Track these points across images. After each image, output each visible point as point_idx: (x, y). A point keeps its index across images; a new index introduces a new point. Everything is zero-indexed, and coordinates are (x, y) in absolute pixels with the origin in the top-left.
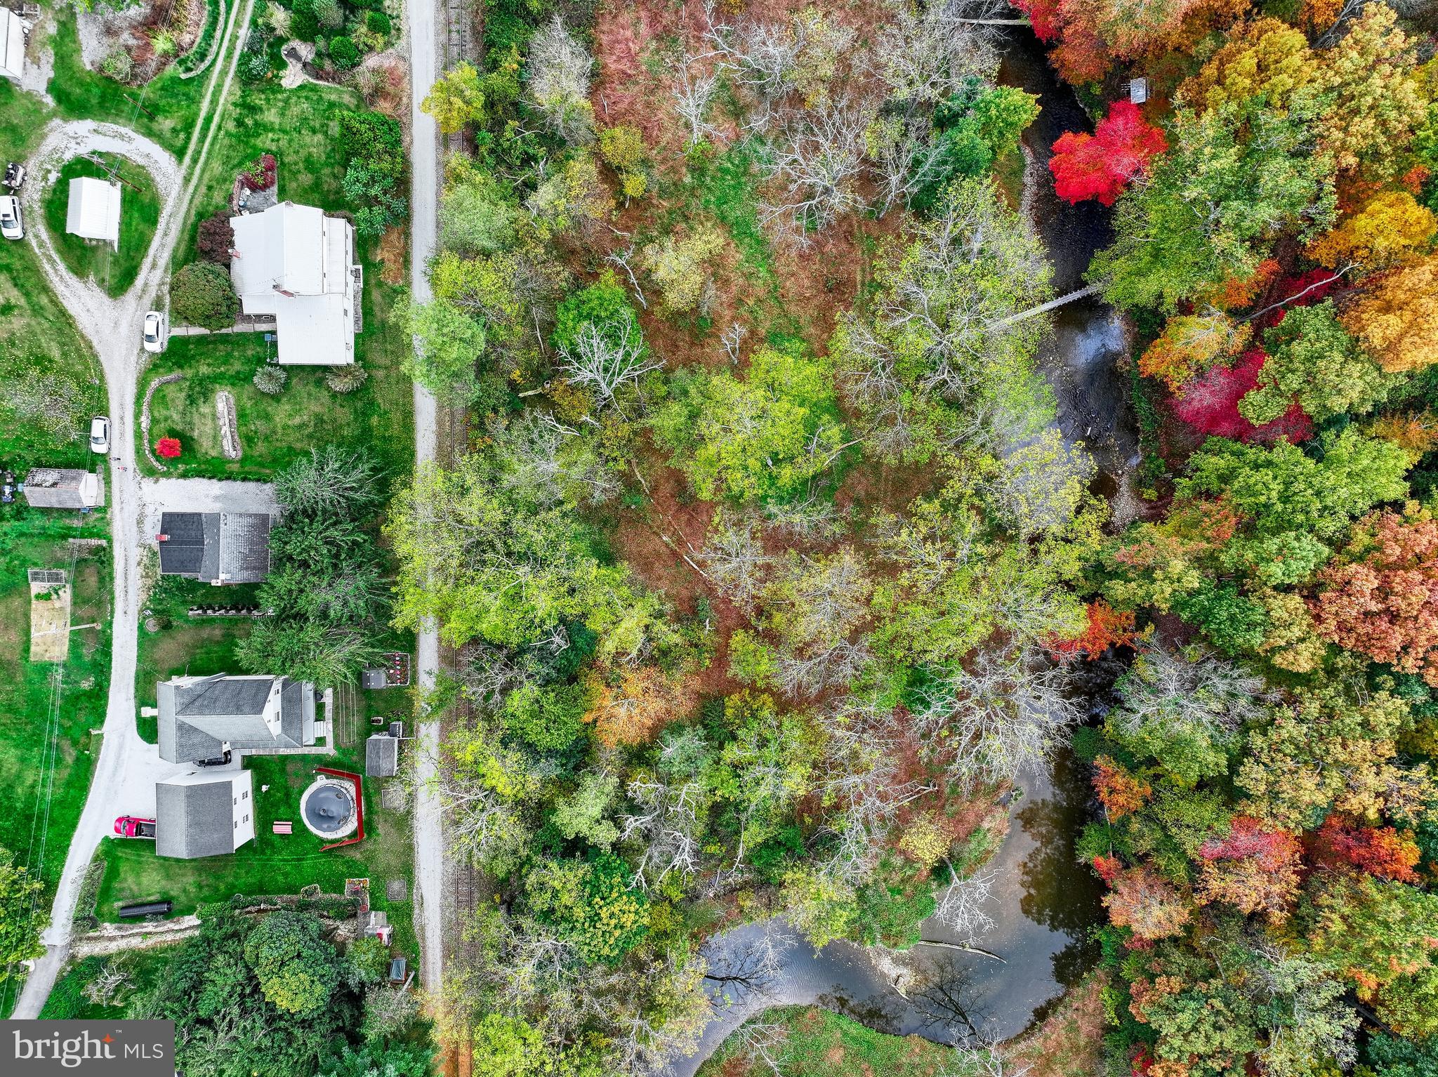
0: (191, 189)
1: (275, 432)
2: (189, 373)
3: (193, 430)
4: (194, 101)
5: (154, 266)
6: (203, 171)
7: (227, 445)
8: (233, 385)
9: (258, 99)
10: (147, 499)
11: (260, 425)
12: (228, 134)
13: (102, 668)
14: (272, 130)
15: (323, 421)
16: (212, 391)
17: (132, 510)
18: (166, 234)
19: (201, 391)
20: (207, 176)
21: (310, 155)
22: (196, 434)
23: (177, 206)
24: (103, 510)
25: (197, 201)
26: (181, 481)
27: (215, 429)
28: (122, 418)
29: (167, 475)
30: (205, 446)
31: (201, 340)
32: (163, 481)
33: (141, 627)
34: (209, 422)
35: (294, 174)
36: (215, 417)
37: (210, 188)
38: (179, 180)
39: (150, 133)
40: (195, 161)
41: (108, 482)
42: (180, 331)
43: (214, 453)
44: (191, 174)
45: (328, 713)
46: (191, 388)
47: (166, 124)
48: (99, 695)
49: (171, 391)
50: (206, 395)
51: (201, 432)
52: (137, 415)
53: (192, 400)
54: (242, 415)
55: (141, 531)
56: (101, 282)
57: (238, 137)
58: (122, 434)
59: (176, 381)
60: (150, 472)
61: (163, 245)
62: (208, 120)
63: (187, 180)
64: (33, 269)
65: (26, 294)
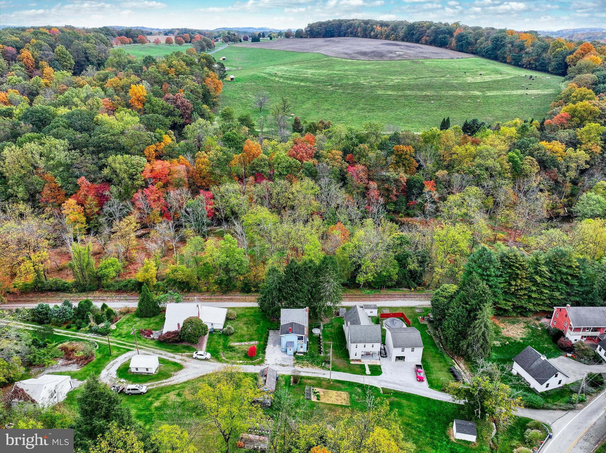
0: (145, 348)
1: (249, 334)
2: (221, 351)
3: (245, 351)
5: (174, 358)
7: (253, 343)
8: (228, 342)
9: (116, 334)
10: (273, 363)
13: (351, 384)
17: (278, 368)
18: (161, 354)
19: (229, 349)
20: (141, 344)
23: (150, 351)
25: (151, 346)
26: (266, 354)
27: (245, 345)
32: (266, 358)
34: (242, 347)
35: (150, 327)
37: (146, 344)
39: (116, 357)
40: (133, 347)
43: (256, 347)
46: (227, 351)
47: (114, 353)
50: (231, 347)
53: (233, 351)
55: (287, 366)
56: (175, 371)
60: (261, 362)
61: (165, 355)
62: (118, 344)
63: (141, 349)
64: (162, 389)
65: (174, 390)
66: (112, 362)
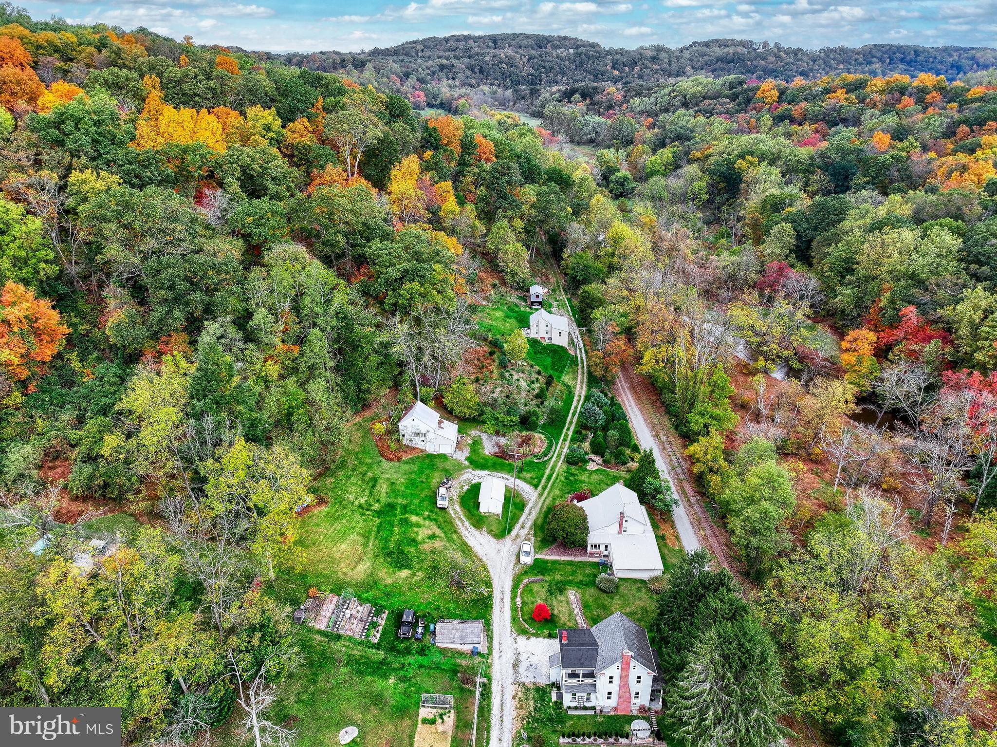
0: (543, 498)
2: (548, 578)
3: (553, 609)
4: (542, 469)
5: (523, 527)
6: (549, 493)
7: (580, 620)
8: (579, 587)
9: (575, 472)
10: (520, 650)
12: (561, 481)
15: (647, 611)
16: (565, 589)
17: (508, 657)
18: (529, 514)
19: (557, 589)
20: (552, 494)
22: (556, 612)
23: (535, 504)
24: (485, 655)
25: (547, 502)
26: (547, 640)
27: (570, 609)
28: (502, 599)
29: (537, 635)
30: (564, 618)
31: (555, 561)
32: (533, 639)
34: (564, 604)
36: (568, 603)
37: (554, 499)
38: (536, 495)
39: (518, 478)
40: (544, 488)
42: (538, 556)
43: (570, 624)
44: (543, 493)
46: (549, 586)
47: (527, 475)
49: (536, 587)
50: (561, 591)
51: (560, 611)
52: (513, 598)
53: (551, 593)
54: (587, 605)
55: (516, 672)
56: (490, 532)
57: (566, 483)
58: (502, 608)
59: (540, 581)
60: (523, 632)
62: (550, 476)
63: (540, 495)
64: (450, 522)
65: (445, 533)
66: (507, 476)
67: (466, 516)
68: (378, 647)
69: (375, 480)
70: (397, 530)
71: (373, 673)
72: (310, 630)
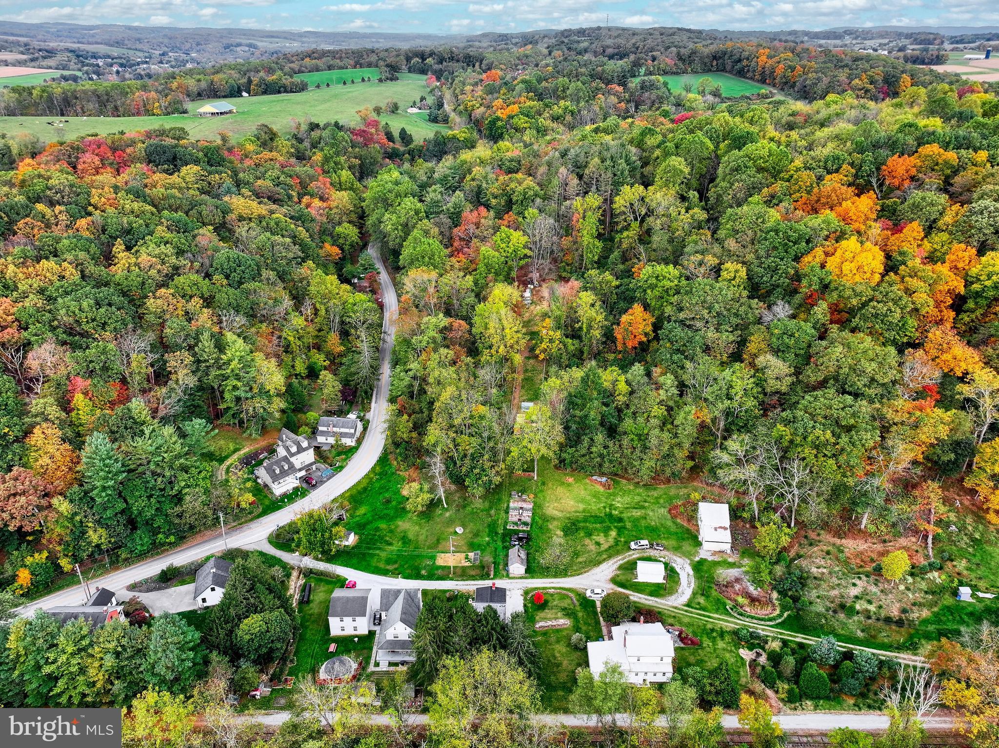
0: (671, 609)
1: (550, 644)
2: (578, 608)
3: (549, 610)
4: (717, 611)
6: (682, 614)
7: (542, 624)
8: (574, 626)
9: (727, 638)
11: (553, 639)
12: (705, 625)
13: (430, 577)
14: (714, 645)
15: (558, 666)
16: (570, 618)
17: (508, 586)
18: (645, 599)
19: (569, 613)
20: (680, 616)
21: (706, 662)
22: (547, 611)
23: (661, 604)
24: (508, 576)
25: (666, 611)
26: (522, 605)
27: (550, 619)
28: (552, 583)
29: (525, 599)
30: (541, 614)
31: (596, 613)
32: (522, 598)
33: (448, 591)
34: (553, 617)
35: (693, 654)
36: (556, 619)
37: (674, 617)
38: (675, 605)
39: (694, 594)
40: (686, 611)
41: (521, 578)
42: (598, 604)
43: (537, 618)
44: (679, 609)
45: (392, 669)
46: (570, 609)
47: (702, 600)
48: (418, 576)
49: (568, 601)
50: (567, 615)
51: (548, 613)
52: (553, 588)
53: (564, 609)
54: (558, 631)
56: (617, 576)
57: (705, 629)
59: (573, 603)
60: (526, 593)
62: (709, 617)
63: (676, 608)
64: (618, 553)
65: (606, 550)
66: (693, 585)
67: (628, 561)
68: (505, 529)
69: (643, 507)
70: (598, 525)
71: (490, 531)
72: (509, 502)
